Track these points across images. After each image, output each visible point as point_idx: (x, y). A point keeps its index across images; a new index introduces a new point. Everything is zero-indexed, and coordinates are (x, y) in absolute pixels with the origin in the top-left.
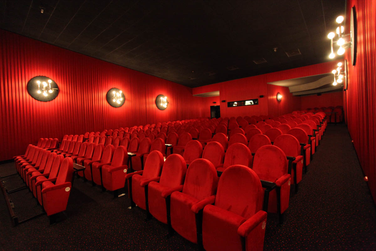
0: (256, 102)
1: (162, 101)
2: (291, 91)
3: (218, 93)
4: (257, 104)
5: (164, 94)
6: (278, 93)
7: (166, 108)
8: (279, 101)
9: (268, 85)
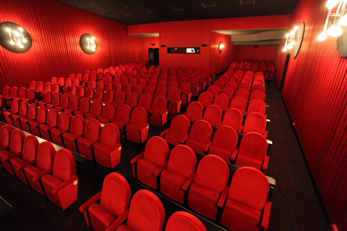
0: (198, 51)
1: (88, 43)
2: (232, 41)
3: (157, 35)
4: (199, 53)
5: (90, 34)
6: (221, 42)
7: (95, 52)
8: (220, 51)
9: (212, 33)
